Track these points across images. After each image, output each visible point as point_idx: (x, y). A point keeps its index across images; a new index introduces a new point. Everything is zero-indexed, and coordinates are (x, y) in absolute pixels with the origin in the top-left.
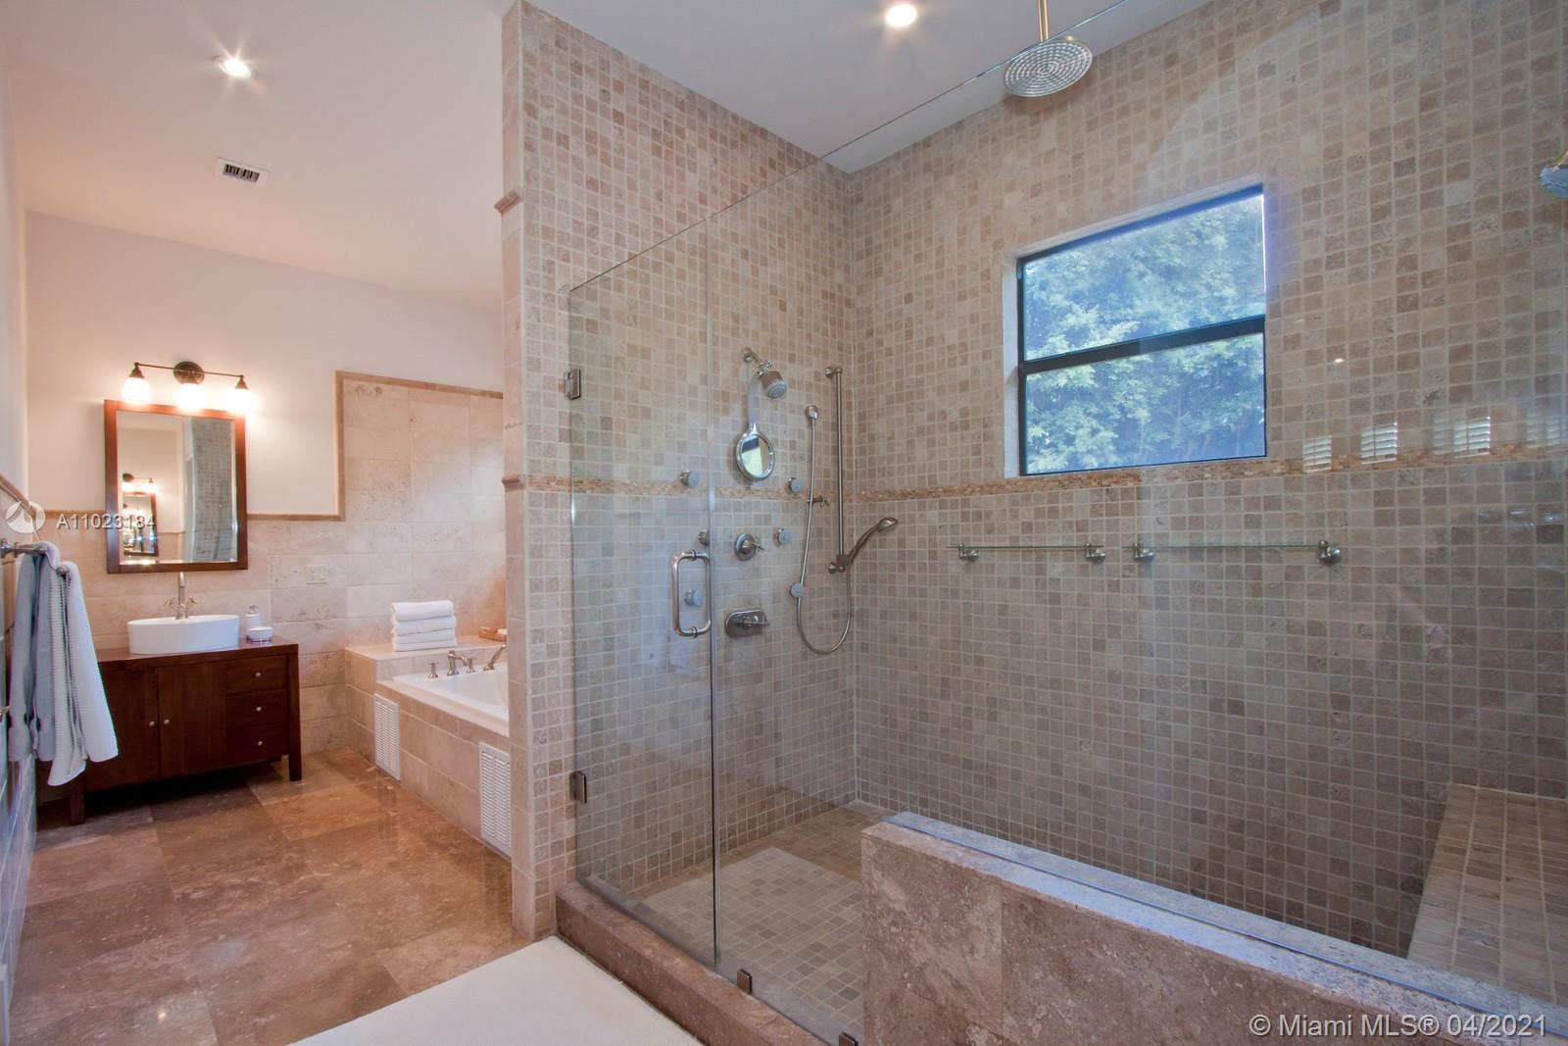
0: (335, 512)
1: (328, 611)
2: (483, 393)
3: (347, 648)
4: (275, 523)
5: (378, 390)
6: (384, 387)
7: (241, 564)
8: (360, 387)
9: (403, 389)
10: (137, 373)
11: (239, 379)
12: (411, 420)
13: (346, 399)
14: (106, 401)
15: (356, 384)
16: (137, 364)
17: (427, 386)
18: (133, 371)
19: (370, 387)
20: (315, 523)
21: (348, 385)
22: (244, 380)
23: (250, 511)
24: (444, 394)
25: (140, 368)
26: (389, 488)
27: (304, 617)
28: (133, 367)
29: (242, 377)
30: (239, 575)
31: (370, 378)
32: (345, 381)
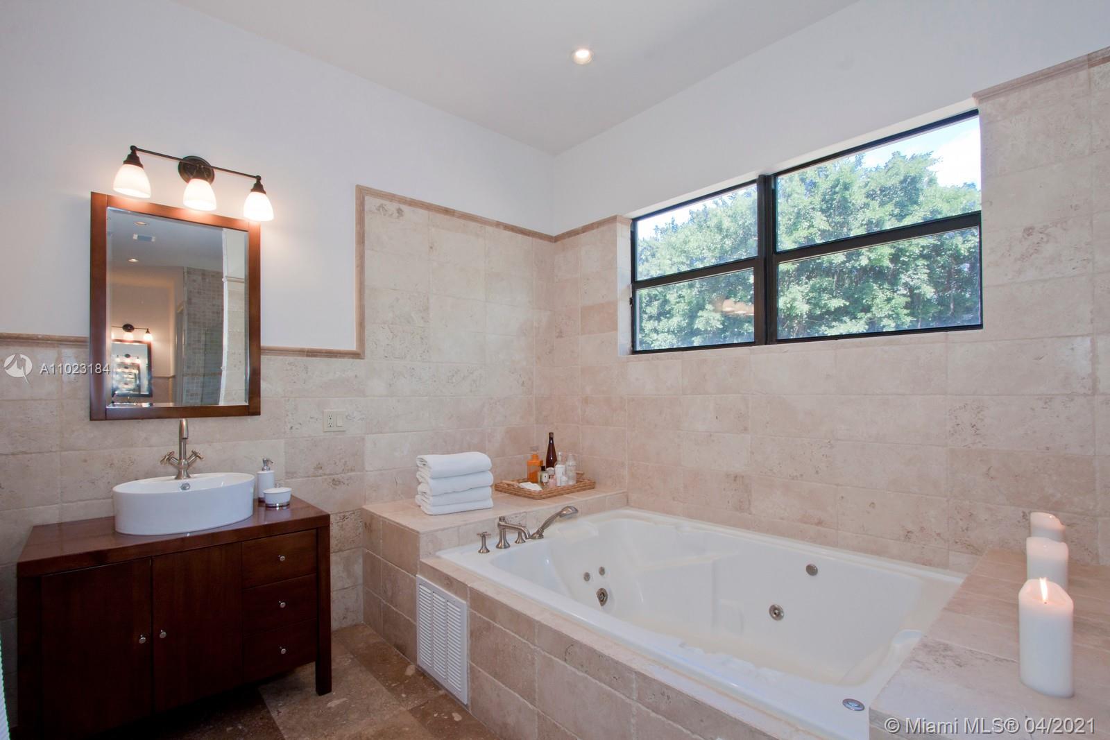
0: (353, 347)
1: (345, 463)
2: (498, 224)
3: (364, 507)
4: (291, 359)
5: (400, 211)
6: (405, 208)
7: (252, 408)
8: (382, 206)
9: (425, 212)
10: (133, 159)
11: (255, 181)
12: (431, 248)
13: (368, 218)
14: (93, 194)
15: (378, 202)
16: (134, 149)
17: (447, 211)
18: (129, 156)
19: (392, 207)
20: (333, 360)
21: (371, 203)
22: (262, 182)
23: (264, 343)
24: (463, 221)
25: (139, 154)
26: (409, 322)
27: (320, 471)
28: (129, 152)
29: (258, 178)
30: (250, 421)
31: (391, 197)
32: (367, 198)
